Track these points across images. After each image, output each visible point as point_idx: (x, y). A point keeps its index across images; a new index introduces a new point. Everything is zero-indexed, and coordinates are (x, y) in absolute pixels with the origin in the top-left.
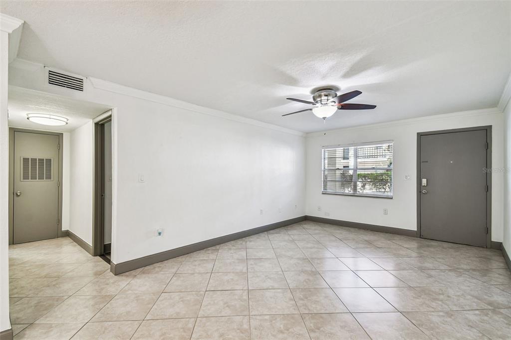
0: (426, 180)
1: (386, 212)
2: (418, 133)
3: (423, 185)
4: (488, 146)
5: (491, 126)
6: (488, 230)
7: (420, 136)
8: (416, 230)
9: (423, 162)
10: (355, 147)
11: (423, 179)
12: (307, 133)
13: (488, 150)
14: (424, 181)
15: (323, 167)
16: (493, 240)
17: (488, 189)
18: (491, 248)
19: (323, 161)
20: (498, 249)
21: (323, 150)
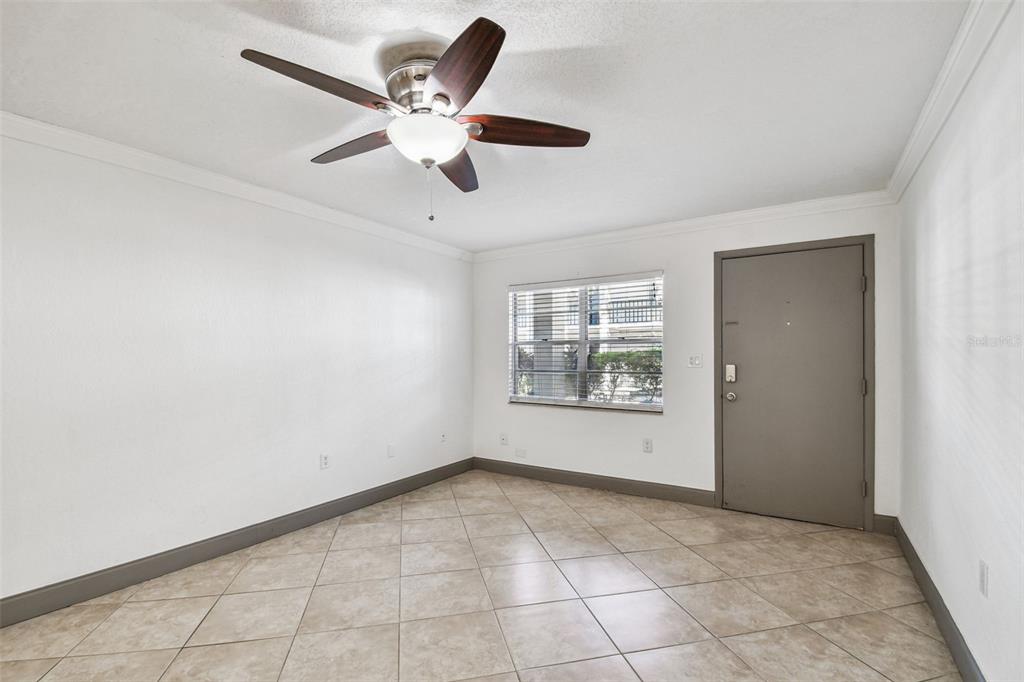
0: (733, 366)
1: (648, 447)
2: (715, 253)
3: (728, 380)
4: (865, 284)
5: (873, 235)
6: (867, 489)
7: (721, 258)
8: (713, 489)
9: (728, 323)
10: (583, 288)
11: (728, 366)
12: (475, 252)
13: (867, 294)
14: (730, 370)
15: (511, 338)
16: (878, 511)
17: (866, 386)
18: (874, 530)
19: (511, 320)
20: (889, 534)
21: (511, 294)
